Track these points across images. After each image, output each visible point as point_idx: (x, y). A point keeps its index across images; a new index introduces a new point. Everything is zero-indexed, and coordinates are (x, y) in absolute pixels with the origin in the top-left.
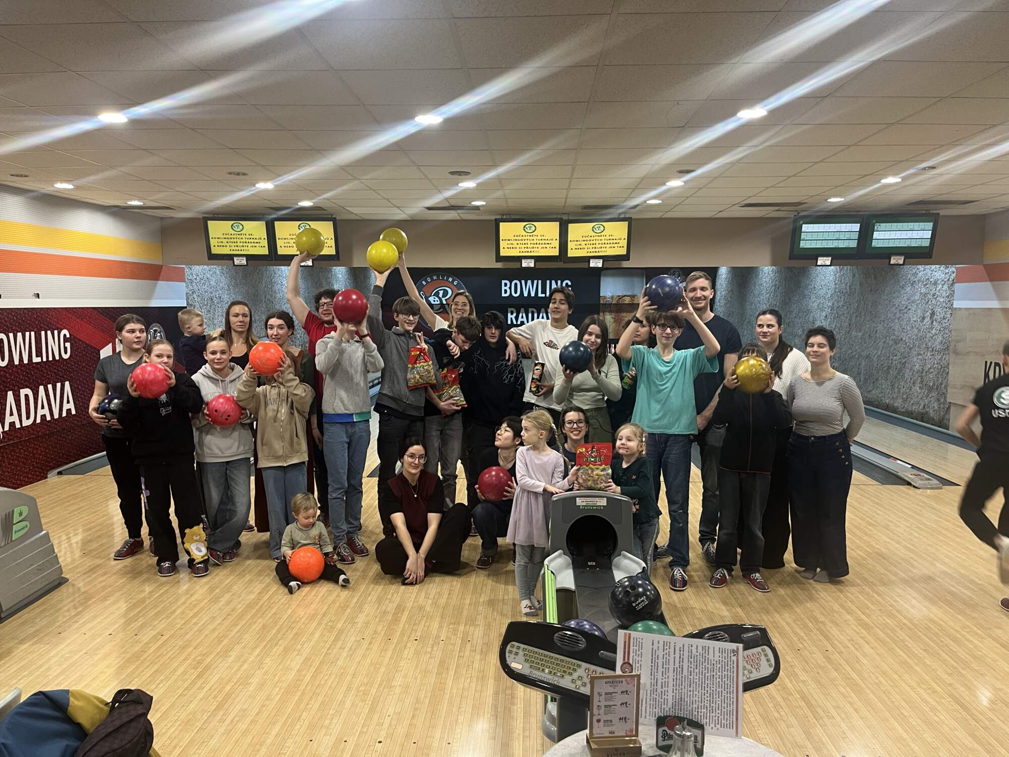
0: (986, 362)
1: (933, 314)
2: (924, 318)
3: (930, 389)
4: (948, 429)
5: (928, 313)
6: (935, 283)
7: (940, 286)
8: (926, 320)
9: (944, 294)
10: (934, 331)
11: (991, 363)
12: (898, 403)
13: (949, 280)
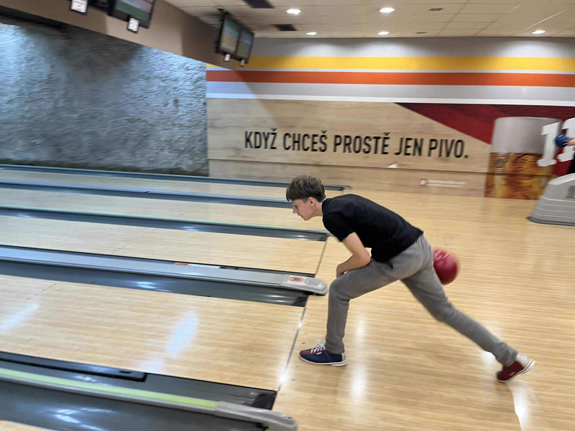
0: (246, 133)
1: (176, 101)
2: (166, 105)
3: (183, 152)
4: (207, 176)
5: (170, 101)
6: (176, 80)
7: (181, 83)
8: (169, 106)
9: (187, 88)
10: (180, 113)
11: (251, 133)
12: (143, 164)
13: (191, 79)
